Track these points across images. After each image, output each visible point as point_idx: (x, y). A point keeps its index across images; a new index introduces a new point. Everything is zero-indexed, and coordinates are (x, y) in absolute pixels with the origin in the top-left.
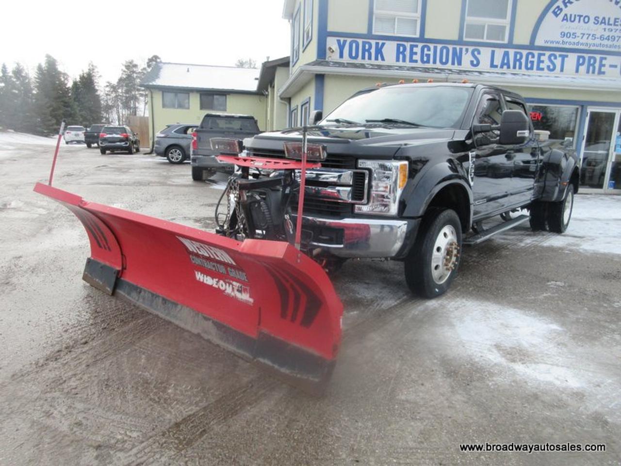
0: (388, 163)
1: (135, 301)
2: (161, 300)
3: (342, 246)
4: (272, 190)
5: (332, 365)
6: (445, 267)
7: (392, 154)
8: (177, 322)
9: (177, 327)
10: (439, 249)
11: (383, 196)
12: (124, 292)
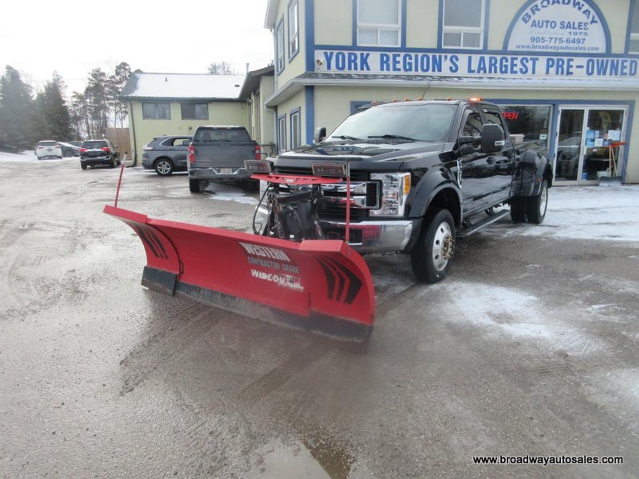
0: (394, 175)
2: (220, 295)
3: (361, 244)
4: (302, 202)
5: (371, 329)
6: (443, 257)
7: (397, 168)
8: (237, 312)
9: (238, 315)
10: (438, 242)
11: (391, 202)
12: (183, 291)
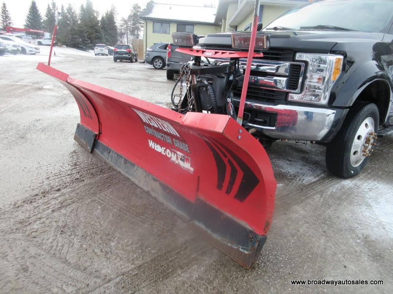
1: (106, 159)
2: (123, 159)
3: (274, 128)
4: (219, 77)
6: (363, 153)
7: (329, 49)
10: (359, 137)
11: (315, 87)
12: (99, 151)
